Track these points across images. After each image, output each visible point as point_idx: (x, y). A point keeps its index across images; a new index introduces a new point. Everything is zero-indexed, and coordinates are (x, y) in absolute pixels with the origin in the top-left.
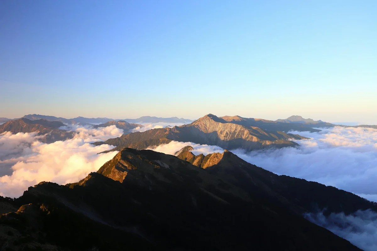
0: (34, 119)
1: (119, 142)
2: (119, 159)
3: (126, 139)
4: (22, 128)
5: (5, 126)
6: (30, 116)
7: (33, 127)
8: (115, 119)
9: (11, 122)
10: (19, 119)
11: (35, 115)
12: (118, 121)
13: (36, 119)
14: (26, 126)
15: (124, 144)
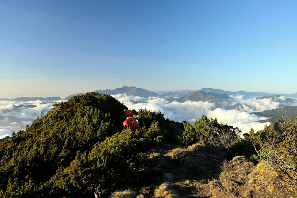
0: (207, 91)
1: (274, 114)
2: (272, 129)
3: (280, 111)
4: (200, 98)
5: (189, 96)
6: (205, 89)
7: (207, 97)
8: (271, 94)
9: (193, 94)
10: (198, 91)
11: (208, 89)
12: (274, 96)
13: (209, 92)
14: (202, 97)
15: (278, 116)
